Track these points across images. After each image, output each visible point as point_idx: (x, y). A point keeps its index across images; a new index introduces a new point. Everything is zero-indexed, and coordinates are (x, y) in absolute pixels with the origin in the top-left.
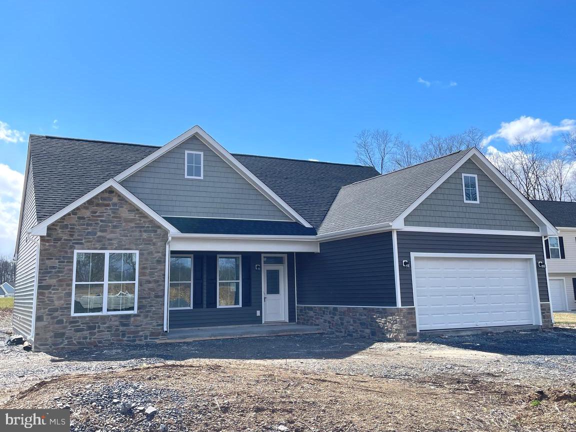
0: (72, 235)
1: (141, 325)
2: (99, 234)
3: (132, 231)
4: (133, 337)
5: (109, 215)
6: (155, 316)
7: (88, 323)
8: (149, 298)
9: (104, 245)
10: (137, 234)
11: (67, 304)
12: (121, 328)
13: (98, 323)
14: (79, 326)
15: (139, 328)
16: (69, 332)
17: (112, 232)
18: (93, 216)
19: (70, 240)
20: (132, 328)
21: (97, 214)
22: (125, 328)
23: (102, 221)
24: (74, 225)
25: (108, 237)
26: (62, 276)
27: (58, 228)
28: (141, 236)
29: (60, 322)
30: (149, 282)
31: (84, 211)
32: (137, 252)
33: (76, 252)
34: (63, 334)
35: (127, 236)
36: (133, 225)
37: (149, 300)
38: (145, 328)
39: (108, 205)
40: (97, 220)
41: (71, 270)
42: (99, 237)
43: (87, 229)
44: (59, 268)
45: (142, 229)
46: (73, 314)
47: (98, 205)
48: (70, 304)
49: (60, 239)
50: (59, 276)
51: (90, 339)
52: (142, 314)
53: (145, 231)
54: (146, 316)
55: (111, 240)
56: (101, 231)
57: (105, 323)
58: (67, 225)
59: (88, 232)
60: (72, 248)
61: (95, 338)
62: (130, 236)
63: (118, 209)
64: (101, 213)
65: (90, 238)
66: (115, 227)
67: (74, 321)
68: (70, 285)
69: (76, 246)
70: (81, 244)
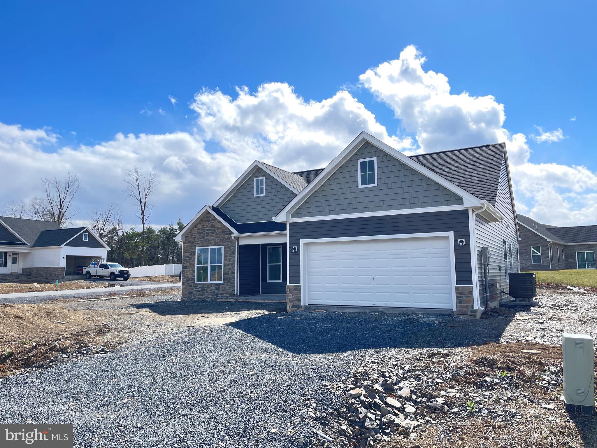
0: (194, 239)
1: (225, 290)
2: (206, 237)
3: (221, 235)
4: (221, 297)
5: (210, 226)
6: (231, 285)
7: (202, 287)
8: (228, 274)
9: (208, 243)
10: (223, 236)
11: (193, 277)
12: (216, 291)
13: (205, 287)
14: (198, 289)
15: (224, 292)
16: (194, 292)
17: (211, 236)
18: (203, 228)
19: (194, 242)
20: (221, 292)
21: (205, 226)
22: (218, 291)
23: (207, 230)
24: (195, 233)
25: (209, 239)
26: (191, 262)
27: (189, 236)
28: (224, 237)
29: (191, 286)
30: (229, 265)
31: (199, 225)
32: (223, 247)
33: (197, 248)
34: (192, 292)
35: (218, 238)
36: (220, 231)
37: (228, 275)
38: (227, 292)
39: (209, 221)
40: (205, 230)
41: (195, 258)
42: (206, 239)
43: (201, 235)
44: (190, 257)
45: (225, 233)
46: (196, 282)
47: (205, 221)
48: (195, 277)
49: (189, 242)
50: (190, 262)
51: (203, 296)
52: (225, 284)
53: (226, 234)
54: (227, 285)
55: (210, 240)
56: (207, 236)
57: (209, 288)
58: (193, 234)
59: (201, 237)
60: (195, 246)
61: (204, 296)
62: (220, 237)
63: (214, 222)
64: (206, 225)
65: (202, 240)
66: (212, 233)
67: (196, 286)
68: (194, 266)
69: (196, 245)
70: (198, 244)
